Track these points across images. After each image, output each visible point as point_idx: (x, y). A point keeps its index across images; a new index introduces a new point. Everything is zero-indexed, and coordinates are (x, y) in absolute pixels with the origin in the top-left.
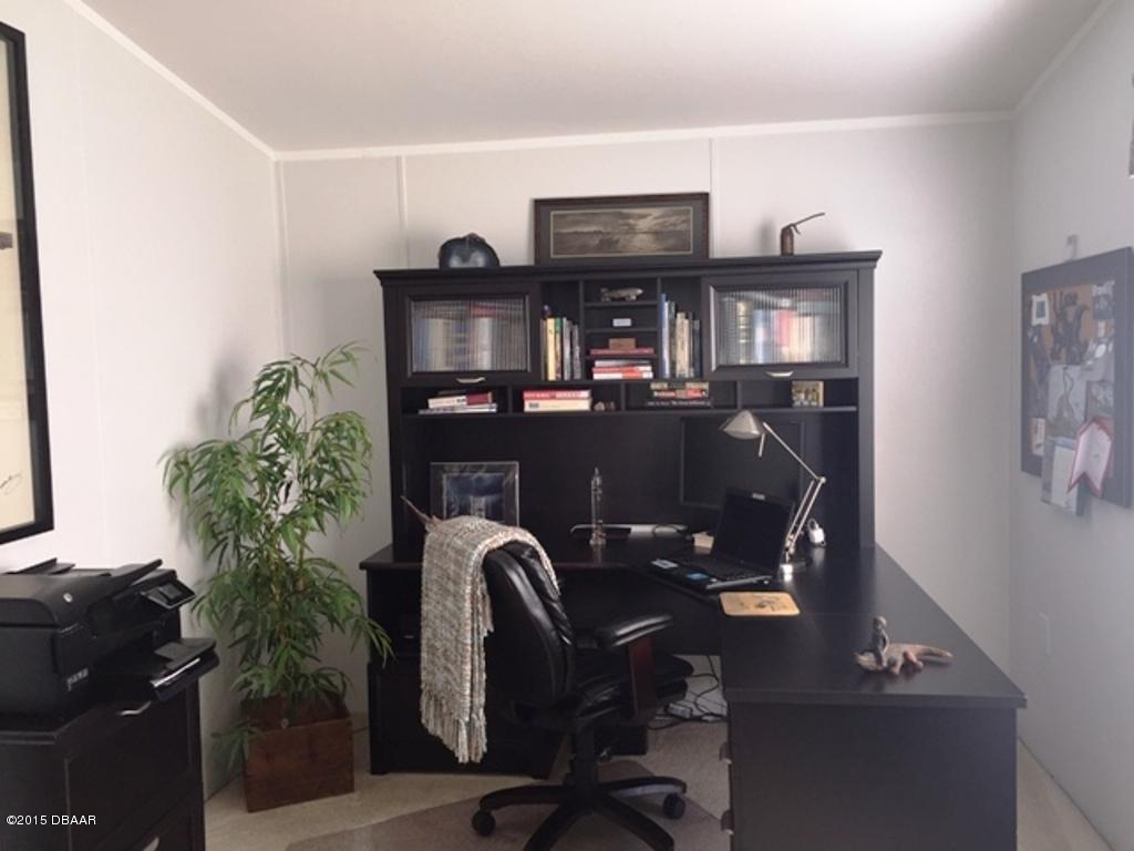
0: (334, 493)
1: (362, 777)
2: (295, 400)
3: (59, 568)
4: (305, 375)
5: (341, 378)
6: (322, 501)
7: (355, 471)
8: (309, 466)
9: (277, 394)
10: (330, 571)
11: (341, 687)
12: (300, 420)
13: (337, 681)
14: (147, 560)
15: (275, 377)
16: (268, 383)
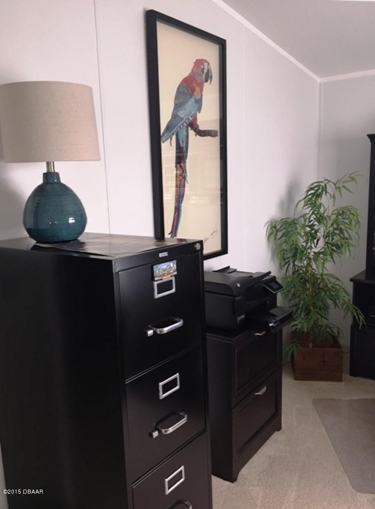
0: (340, 245)
1: (346, 376)
2: (325, 200)
3: (230, 271)
4: (330, 188)
5: (347, 189)
6: (334, 248)
7: (351, 235)
8: (329, 231)
9: (316, 197)
10: (335, 280)
11: (336, 334)
12: (326, 210)
13: (335, 330)
14: (265, 271)
15: (316, 189)
16: (312, 192)
